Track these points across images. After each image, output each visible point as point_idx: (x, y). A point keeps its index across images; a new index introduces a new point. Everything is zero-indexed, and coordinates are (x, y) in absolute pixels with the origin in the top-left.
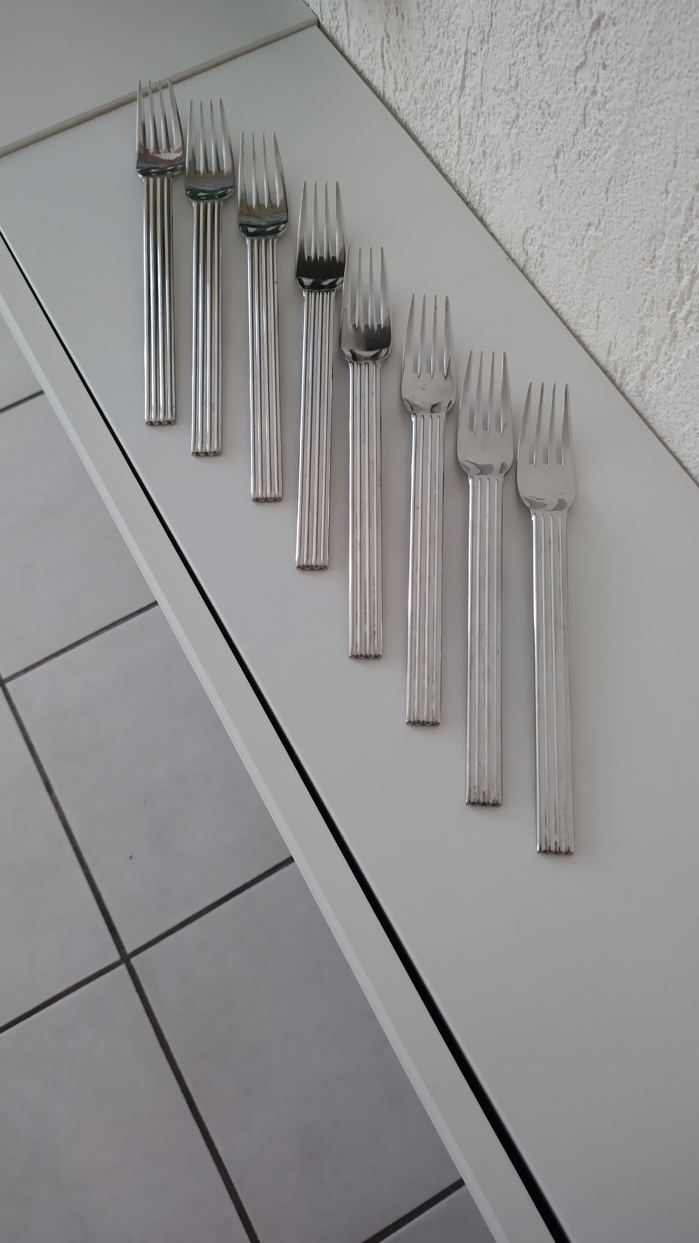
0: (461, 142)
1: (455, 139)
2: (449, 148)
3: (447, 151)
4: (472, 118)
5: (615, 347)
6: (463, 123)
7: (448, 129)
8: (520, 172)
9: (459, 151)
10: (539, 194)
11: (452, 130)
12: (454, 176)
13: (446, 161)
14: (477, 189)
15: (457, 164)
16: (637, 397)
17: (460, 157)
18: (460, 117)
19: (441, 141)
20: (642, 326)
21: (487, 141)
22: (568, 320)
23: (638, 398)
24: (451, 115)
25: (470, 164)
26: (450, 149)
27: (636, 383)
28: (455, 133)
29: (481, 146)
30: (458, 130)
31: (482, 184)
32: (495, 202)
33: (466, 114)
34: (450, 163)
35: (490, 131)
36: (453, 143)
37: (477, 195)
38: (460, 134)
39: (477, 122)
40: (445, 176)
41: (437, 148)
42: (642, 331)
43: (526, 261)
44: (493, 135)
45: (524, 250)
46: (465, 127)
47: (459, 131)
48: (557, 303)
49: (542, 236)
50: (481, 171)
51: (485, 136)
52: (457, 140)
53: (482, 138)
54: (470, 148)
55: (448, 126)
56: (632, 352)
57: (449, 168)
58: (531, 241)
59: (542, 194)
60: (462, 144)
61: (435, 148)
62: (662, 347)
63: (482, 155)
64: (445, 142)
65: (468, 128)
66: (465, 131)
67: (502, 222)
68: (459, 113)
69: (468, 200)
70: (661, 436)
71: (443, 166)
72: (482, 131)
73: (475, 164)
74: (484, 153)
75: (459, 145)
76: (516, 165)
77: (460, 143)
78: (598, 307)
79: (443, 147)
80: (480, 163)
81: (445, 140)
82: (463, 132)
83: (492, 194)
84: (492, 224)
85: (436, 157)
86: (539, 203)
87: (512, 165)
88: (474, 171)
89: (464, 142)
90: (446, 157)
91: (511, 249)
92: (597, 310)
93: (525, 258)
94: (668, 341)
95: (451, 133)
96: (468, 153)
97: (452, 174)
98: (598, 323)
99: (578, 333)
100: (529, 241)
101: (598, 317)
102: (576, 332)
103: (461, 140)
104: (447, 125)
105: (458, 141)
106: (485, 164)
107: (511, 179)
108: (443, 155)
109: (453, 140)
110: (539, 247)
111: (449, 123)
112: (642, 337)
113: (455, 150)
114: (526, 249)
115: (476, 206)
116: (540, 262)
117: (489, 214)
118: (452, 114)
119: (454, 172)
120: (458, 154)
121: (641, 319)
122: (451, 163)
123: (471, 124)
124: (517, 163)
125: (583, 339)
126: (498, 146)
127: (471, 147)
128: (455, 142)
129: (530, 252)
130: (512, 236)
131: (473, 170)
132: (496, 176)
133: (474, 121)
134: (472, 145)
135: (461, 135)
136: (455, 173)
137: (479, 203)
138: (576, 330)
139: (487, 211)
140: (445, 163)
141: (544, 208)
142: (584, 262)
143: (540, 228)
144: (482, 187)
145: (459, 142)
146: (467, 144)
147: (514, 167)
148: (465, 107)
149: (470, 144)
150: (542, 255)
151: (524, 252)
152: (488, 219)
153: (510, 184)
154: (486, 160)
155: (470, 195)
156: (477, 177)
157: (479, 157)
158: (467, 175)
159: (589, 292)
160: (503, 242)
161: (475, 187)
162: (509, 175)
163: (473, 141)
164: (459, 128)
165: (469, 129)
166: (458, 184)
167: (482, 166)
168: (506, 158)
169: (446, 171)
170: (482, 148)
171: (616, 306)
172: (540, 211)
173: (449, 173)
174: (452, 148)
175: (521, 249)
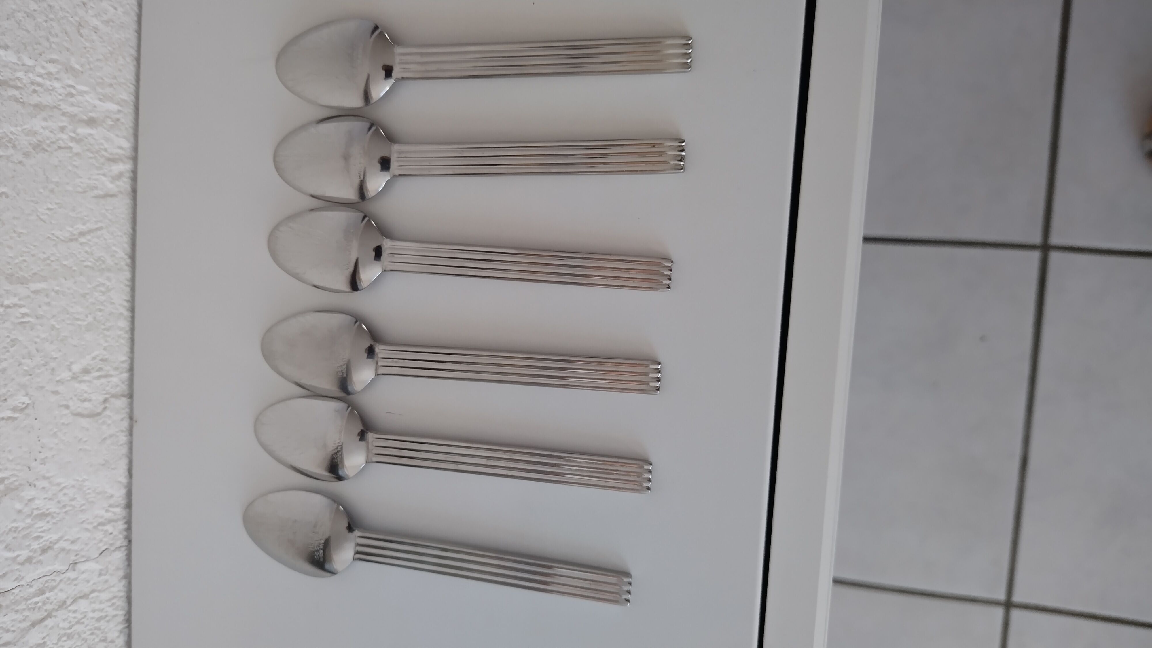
0: (65, 602)
1: (72, 615)
2: (92, 618)
3: (99, 619)
4: (16, 602)
5: (96, 188)
6: (37, 616)
7: (70, 637)
8: (14, 470)
9: (81, 597)
10: (15, 419)
11: (64, 629)
12: (118, 588)
13: (111, 612)
14: (99, 535)
15: (99, 591)
16: (122, 123)
17: (87, 590)
18: (33, 625)
19: (94, 637)
20: (34, 149)
21: (25, 554)
22: (127, 286)
23: (123, 120)
24: (45, 643)
25: (81, 567)
26: (91, 615)
27: (108, 131)
28: (64, 620)
29: (40, 562)
30: (55, 617)
31: (87, 530)
32: (89, 494)
33: (19, 617)
34: (109, 604)
35: (7, 559)
36: (79, 616)
37: (107, 531)
38: (57, 610)
39: (16, 591)
40: (129, 600)
41: (109, 639)
42: (38, 147)
43: (114, 396)
44: (6, 547)
45: (105, 408)
46: (40, 608)
47: (54, 614)
48: (121, 314)
49: (63, 383)
50: (73, 542)
51: (22, 564)
52: (70, 611)
53: (27, 564)
54: (61, 581)
55: (64, 638)
56: (77, 154)
57: (114, 601)
58: (85, 400)
59: (8, 413)
60: (67, 598)
61: (112, 641)
62: (32, 103)
63: (50, 554)
64: (90, 630)
65: (37, 603)
66: (44, 604)
67: (103, 465)
68: (30, 629)
69: (125, 543)
70: (135, 63)
71: (121, 614)
72: (18, 573)
73: (73, 558)
74: (44, 551)
75: (72, 603)
76: (12, 483)
77: (68, 603)
78: (71, 240)
79: (99, 629)
80: (63, 550)
81: (89, 633)
82: (49, 607)
83: (84, 505)
84: (120, 482)
85: (121, 632)
86: (27, 411)
87: (16, 489)
88: (82, 553)
89: (62, 596)
90: (106, 616)
91: (122, 431)
92: (76, 240)
93: (112, 400)
94: (16, 93)
95: (70, 628)
96: (69, 579)
97: (119, 591)
98: (90, 231)
99: (129, 261)
100: (87, 404)
101: (82, 234)
102: (130, 265)
103: (63, 605)
104: (65, 641)
105: (70, 608)
106: (58, 541)
107: (37, 479)
108: (108, 621)
109: (75, 618)
110: (80, 382)
111: (59, 640)
112: (49, 146)
113: (83, 605)
114: (103, 406)
115: (121, 526)
116: (98, 370)
117: (112, 496)
118: (42, 642)
119: (112, 589)
120: (85, 596)
121: (27, 155)
122: (107, 601)
123: (26, 599)
124: (6, 482)
125: (127, 247)
126: (15, 531)
127: (58, 579)
128: (75, 612)
129: (101, 398)
130: (105, 439)
131: (83, 556)
132: (57, 511)
133: (17, 598)
134: (54, 580)
135: (57, 607)
136: (113, 586)
137: (115, 521)
138: (127, 265)
139: (112, 501)
140: (115, 613)
141: (26, 400)
142: (36, 292)
143: (56, 393)
144: (90, 527)
145: (70, 605)
146: (59, 588)
147: (17, 483)
148: (12, 626)
149: (54, 584)
150: (86, 371)
151: (107, 405)
152: (119, 493)
153: (45, 478)
154: (51, 542)
155: (118, 544)
156: (86, 544)
157: (56, 556)
158: (97, 562)
159: (65, 265)
160: (124, 450)
161: (101, 541)
162: (35, 487)
163: (47, 582)
164: (49, 616)
165: (36, 599)
166: (121, 573)
167: (62, 544)
168: (18, 506)
169: (121, 603)
170: (41, 558)
171: (45, 208)
172: (34, 403)
173: (121, 597)
174: (86, 612)
175: (107, 412)
